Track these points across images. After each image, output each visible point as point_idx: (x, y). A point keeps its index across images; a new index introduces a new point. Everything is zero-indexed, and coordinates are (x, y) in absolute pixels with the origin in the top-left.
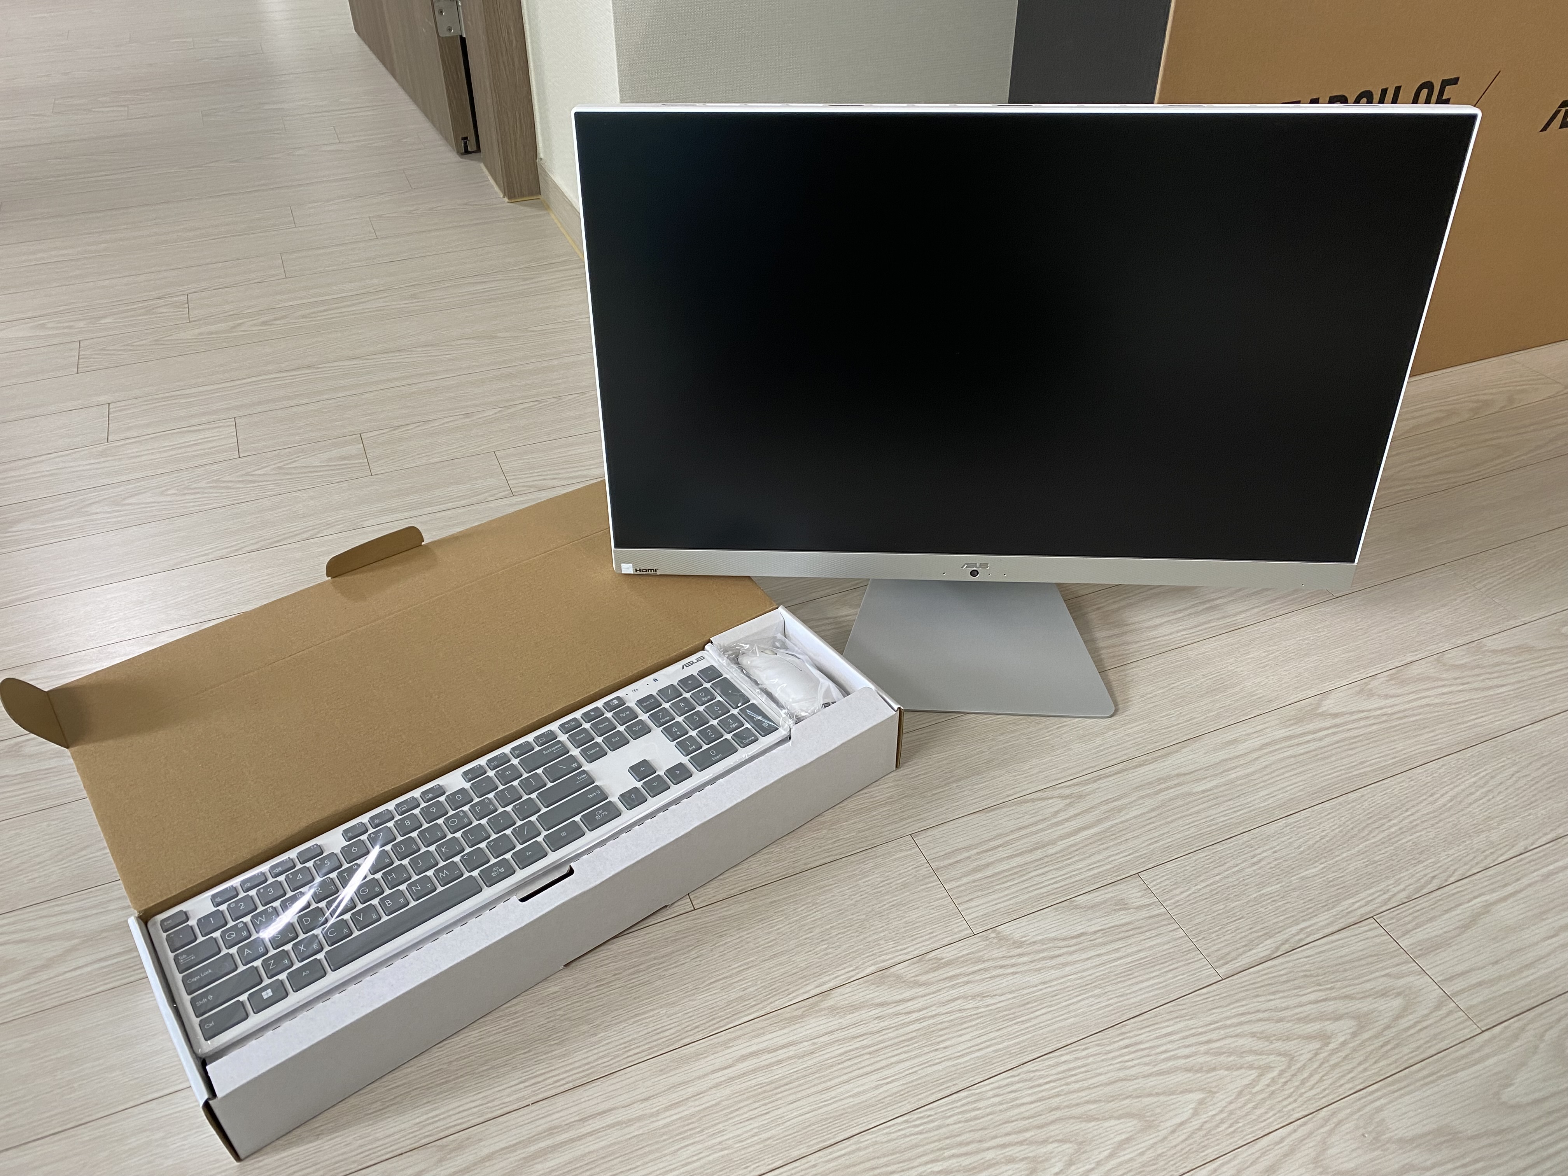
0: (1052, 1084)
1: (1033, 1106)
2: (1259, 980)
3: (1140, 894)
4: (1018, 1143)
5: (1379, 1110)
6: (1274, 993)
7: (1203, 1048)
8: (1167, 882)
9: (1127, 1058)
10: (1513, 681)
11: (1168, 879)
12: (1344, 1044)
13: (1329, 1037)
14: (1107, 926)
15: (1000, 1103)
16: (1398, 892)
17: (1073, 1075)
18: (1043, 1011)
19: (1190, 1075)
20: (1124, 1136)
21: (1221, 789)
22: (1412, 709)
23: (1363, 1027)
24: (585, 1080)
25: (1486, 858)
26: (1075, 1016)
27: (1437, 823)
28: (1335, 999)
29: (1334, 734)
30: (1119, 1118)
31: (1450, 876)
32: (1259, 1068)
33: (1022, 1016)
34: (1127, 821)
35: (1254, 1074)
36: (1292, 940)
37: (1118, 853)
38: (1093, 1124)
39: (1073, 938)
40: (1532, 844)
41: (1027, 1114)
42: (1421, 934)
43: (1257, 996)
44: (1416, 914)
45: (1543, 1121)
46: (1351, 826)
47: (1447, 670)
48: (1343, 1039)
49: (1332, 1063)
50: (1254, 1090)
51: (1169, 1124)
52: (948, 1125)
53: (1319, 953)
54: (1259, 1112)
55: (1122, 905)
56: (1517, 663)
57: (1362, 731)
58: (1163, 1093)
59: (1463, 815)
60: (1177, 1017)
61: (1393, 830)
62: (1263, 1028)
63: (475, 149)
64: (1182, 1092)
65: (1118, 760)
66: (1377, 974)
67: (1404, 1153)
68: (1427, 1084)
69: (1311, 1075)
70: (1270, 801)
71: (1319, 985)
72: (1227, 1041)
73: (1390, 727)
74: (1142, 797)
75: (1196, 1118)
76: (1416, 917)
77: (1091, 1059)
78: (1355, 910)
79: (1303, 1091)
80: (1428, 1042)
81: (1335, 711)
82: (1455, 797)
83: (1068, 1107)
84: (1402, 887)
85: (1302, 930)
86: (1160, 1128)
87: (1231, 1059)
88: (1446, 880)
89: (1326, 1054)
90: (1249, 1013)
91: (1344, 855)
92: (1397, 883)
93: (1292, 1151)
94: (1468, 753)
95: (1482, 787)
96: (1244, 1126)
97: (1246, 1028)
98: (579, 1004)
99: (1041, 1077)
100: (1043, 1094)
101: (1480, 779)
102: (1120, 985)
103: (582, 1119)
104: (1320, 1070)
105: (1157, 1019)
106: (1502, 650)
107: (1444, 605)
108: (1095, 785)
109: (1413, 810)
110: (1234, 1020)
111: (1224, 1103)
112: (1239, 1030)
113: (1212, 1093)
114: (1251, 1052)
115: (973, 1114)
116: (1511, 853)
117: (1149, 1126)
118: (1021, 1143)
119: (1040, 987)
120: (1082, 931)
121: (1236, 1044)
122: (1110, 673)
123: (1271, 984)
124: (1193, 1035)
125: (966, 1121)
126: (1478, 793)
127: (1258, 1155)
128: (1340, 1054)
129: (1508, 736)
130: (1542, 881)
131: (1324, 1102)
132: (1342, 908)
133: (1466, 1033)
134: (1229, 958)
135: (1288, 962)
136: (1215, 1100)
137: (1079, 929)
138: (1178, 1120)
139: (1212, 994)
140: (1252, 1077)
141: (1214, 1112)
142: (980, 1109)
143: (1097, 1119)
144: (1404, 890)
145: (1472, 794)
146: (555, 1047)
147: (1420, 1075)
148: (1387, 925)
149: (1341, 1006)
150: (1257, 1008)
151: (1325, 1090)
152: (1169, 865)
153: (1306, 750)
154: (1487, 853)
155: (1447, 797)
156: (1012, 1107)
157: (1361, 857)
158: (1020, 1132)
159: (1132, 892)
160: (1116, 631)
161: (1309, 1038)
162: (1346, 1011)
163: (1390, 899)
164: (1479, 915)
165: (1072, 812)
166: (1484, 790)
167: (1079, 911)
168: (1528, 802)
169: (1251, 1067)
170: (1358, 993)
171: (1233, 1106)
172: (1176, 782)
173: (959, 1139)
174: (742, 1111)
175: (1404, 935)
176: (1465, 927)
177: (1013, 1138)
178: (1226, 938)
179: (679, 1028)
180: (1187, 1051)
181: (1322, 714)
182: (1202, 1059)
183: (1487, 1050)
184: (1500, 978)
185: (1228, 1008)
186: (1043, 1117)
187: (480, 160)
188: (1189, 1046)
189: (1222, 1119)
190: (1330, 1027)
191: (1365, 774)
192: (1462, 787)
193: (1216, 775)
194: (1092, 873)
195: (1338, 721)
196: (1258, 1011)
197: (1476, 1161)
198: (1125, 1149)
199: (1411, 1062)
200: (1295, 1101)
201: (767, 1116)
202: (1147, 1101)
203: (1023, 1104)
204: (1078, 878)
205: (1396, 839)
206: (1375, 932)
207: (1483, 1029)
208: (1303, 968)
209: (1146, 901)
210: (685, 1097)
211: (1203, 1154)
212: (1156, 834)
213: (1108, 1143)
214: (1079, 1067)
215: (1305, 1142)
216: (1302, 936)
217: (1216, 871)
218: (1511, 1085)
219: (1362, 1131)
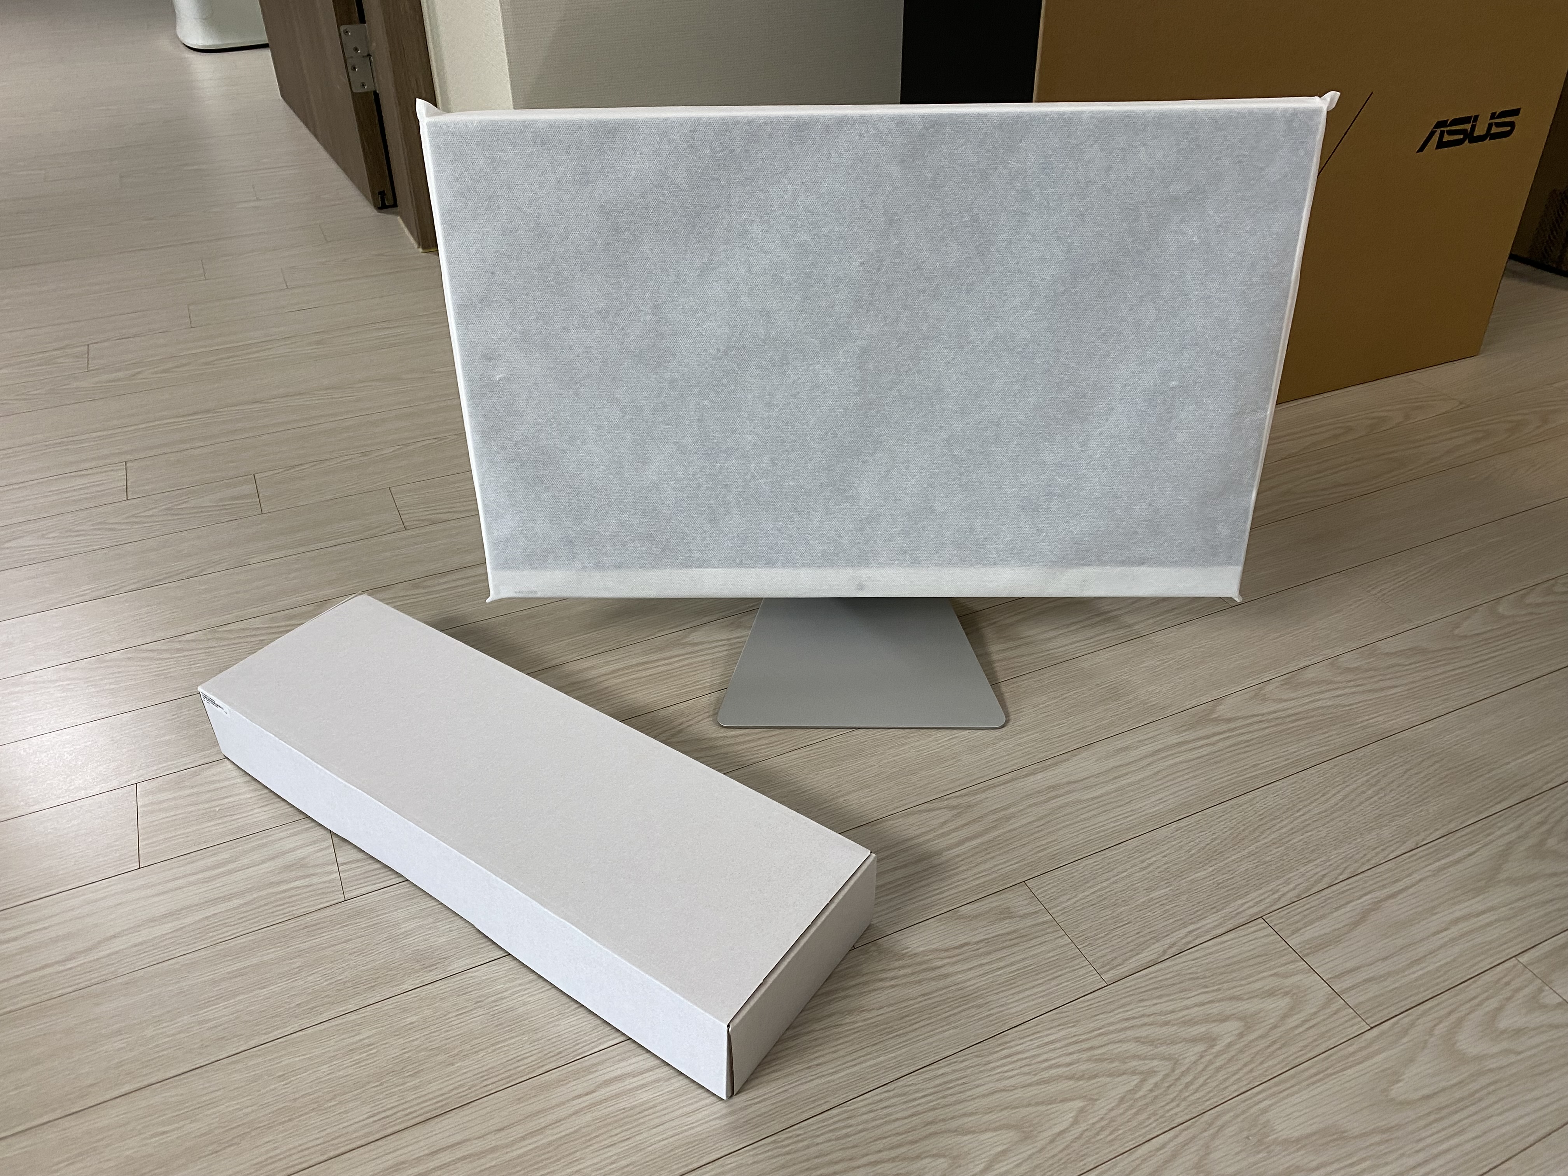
0: (929, 1098)
1: (906, 1121)
2: (1143, 985)
3: (1026, 902)
4: (889, 1160)
5: (1265, 1111)
6: (1160, 997)
7: (1085, 1056)
8: (1054, 889)
9: (1006, 1068)
10: (1406, 681)
11: (1054, 886)
12: (1230, 1045)
13: (1214, 1040)
14: (991, 935)
15: (874, 1120)
16: (1288, 892)
17: (951, 1088)
18: (922, 1024)
19: (1071, 1082)
20: (999, 1149)
21: (1113, 795)
22: (1307, 711)
23: (1250, 1027)
24: (439, 1112)
25: (1377, 854)
26: (954, 1028)
27: (1328, 822)
28: (1222, 1000)
29: (1228, 737)
30: (995, 1129)
31: (1341, 874)
32: (1141, 1073)
33: (899, 1029)
34: (1014, 829)
35: (1136, 1079)
36: (1180, 944)
37: (1005, 862)
38: (969, 1137)
39: (955, 948)
40: (1423, 840)
41: (901, 1130)
42: (1310, 933)
43: (1142, 1000)
44: (1305, 913)
45: (1432, 1117)
46: (1242, 828)
47: (1341, 673)
48: (1229, 1040)
49: (1218, 1064)
50: (1137, 1096)
51: (1045, 1134)
52: (818, 1144)
53: (1205, 955)
54: (1141, 1117)
55: (1006, 914)
56: (1410, 664)
57: (1257, 735)
58: (1042, 1103)
59: (1355, 814)
60: (1059, 1025)
61: (1284, 830)
62: (1147, 1033)
63: (392, 203)
64: (1061, 1101)
65: (1007, 771)
66: (1265, 974)
67: (1288, 1155)
68: (1313, 1083)
69: (1195, 1078)
70: (1161, 806)
71: (1206, 987)
72: (1110, 1047)
73: (1284, 730)
74: (1030, 806)
75: (1076, 1127)
76: (1305, 916)
77: (969, 1071)
78: (1245, 910)
79: (1187, 1094)
80: (1315, 1040)
81: (1229, 715)
82: (1345, 797)
83: (944, 1120)
84: (1292, 886)
85: (1190, 932)
86: (1038, 1139)
87: (1114, 1065)
88: (1336, 879)
89: (1211, 1057)
90: (1134, 1018)
91: (1233, 857)
92: (1287, 882)
93: (1174, 1156)
94: (1360, 753)
95: (1374, 785)
96: (1124, 1133)
97: (1129, 1033)
98: (437, 1034)
99: (917, 1091)
100: (919, 1108)
101: (1373, 777)
102: (1001, 995)
103: (432, 1153)
104: (1204, 1073)
105: (1039, 1028)
106: (1396, 653)
107: (1338, 612)
108: (983, 796)
109: (1306, 810)
110: (1118, 1026)
111: (1104, 1111)
112: (1122, 1036)
113: (1093, 1100)
114: (1135, 1057)
115: (845, 1131)
116: (1403, 849)
117: (1027, 1137)
118: (893, 1160)
119: (919, 999)
120: (966, 941)
121: (1119, 1050)
122: (1002, 685)
123: (1157, 988)
124: (1076, 1042)
125: (838, 1139)
126: (1370, 792)
127: (1138, 1162)
128: (1225, 1056)
129: (1401, 736)
130: (1434, 875)
131: (1208, 1104)
132: (1231, 910)
133: (1354, 1031)
134: (1115, 963)
135: (1174, 965)
136: (1096, 1108)
137: (962, 939)
138: (1057, 1130)
139: (1097, 1000)
140: (1135, 1082)
141: (1095, 1120)
142: (851, 1126)
143: (974, 1132)
144: (1294, 889)
145: (1364, 792)
146: (409, 1079)
147: (1307, 1074)
148: (1275, 925)
149: (1228, 1008)
150: (1142, 1013)
151: (1209, 1092)
152: (1057, 872)
153: (1199, 755)
154: (1378, 850)
155: (1339, 796)
156: (886, 1123)
157: (1252, 858)
158: (892, 1148)
159: (1018, 901)
160: (1011, 644)
161: (1194, 1040)
162: (1234, 1011)
163: (1279, 898)
164: (1370, 911)
165: (960, 822)
166: (1374, 789)
167: (962, 920)
168: (1420, 799)
169: (1134, 1073)
170: (1245, 994)
171: (1113, 1113)
172: (1067, 789)
173: (828, 1158)
174: (601, 1138)
175: (1293, 934)
176: (1356, 924)
177: (884, 1155)
178: (1111, 944)
179: (540, 1055)
180: (1068, 1059)
181: (1214, 720)
182: (1083, 1067)
183: (1375, 1047)
184: (1389, 974)
185: (1112, 1014)
186: (917, 1132)
187: (397, 214)
188: (1071, 1054)
189: (1103, 1127)
190: (1217, 1029)
191: (1257, 776)
192: (1354, 786)
193: (1107, 782)
194: (978, 882)
195: (1232, 725)
196: (1143, 1016)
197: (1364, 1160)
198: (1001, 1161)
199: (1297, 1062)
200: (1178, 1105)
201: (627, 1143)
202: (1024, 1111)
203: (897, 1119)
204: (962, 888)
205: (1287, 839)
206: (1265, 932)
207: (1372, 1025)
208: (1189, 971)
209: (1032, 909)
210: (543, 1125)
211: (1081, 1163)
212: (1043, 842)
213: (983, 1156)
214: (957, 1079)
215: (1186, 1147)
216: (1189, 939)
217: (1105, 876)
218: (1398, 1081)
219: (1245, 1134)
